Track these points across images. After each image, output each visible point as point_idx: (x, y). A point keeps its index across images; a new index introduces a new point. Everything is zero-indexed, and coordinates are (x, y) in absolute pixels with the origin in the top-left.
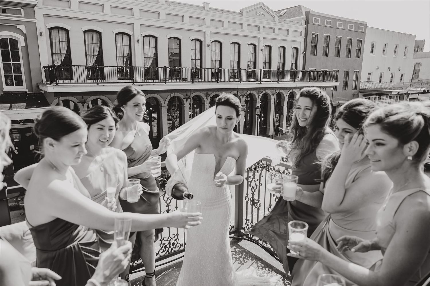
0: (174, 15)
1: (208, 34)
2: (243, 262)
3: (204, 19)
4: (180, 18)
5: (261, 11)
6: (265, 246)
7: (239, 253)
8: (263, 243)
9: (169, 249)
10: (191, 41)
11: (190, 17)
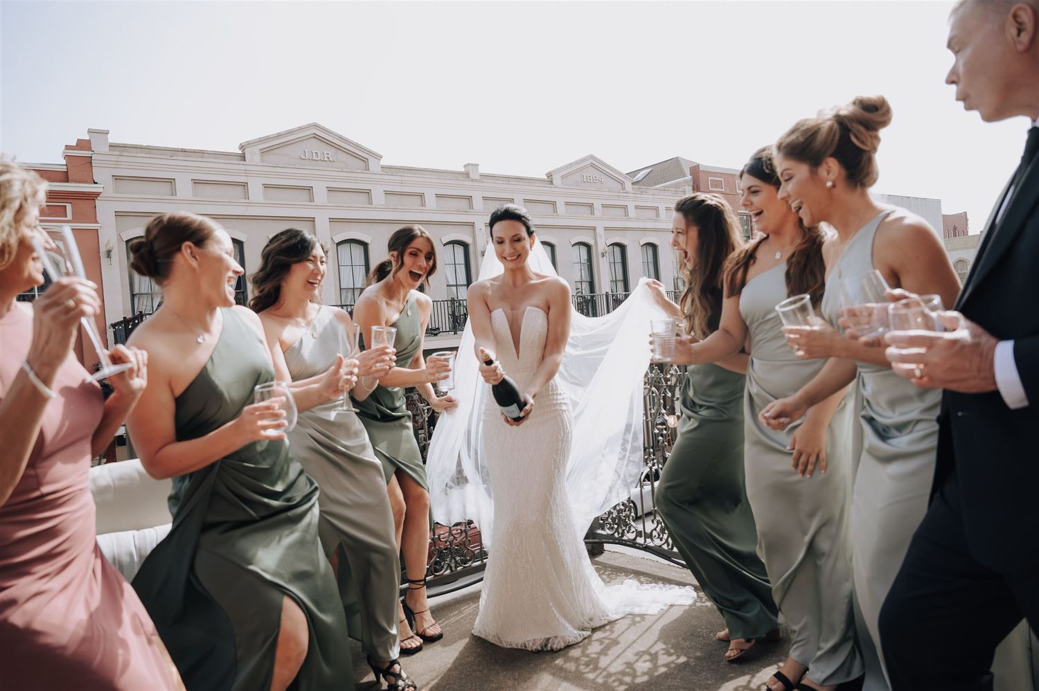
0: (402, 194)
1: (481, 229)
2: (608, 580)
3: (469, 198)
4: (417, 200)
5: (592, 173)
6: (652, 544)
8: (645, 541)
9: (451, 561)
10: (445, 245)
11: (438, 196)
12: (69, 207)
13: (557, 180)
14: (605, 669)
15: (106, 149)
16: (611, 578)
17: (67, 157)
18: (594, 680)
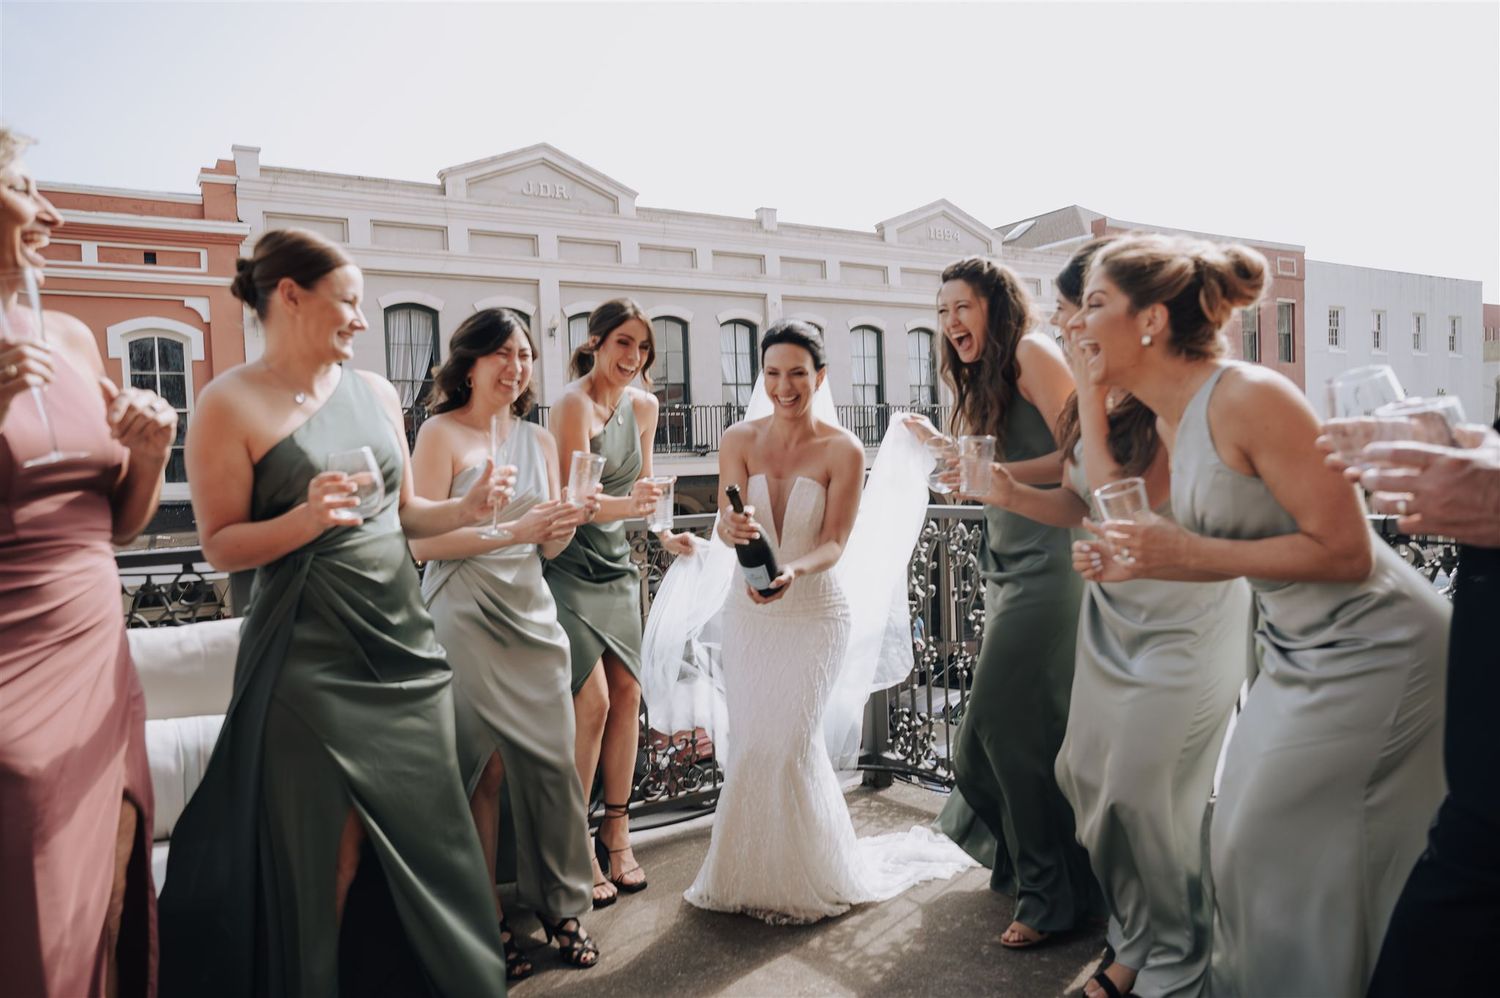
0: (663, 249)
1: (775, 304)
2: (890, 824)
3: (761, 258)
4: (685, 258)
5: (943, 225)
7: (878, 810)
10: (722, 325)
11: (716, 254)
12: (204, 253)
13: (891, 234)
14: (861, 950)
15: (256, 174)
16: (895, 823)
17: (203, 184)
18: (842, 963)
